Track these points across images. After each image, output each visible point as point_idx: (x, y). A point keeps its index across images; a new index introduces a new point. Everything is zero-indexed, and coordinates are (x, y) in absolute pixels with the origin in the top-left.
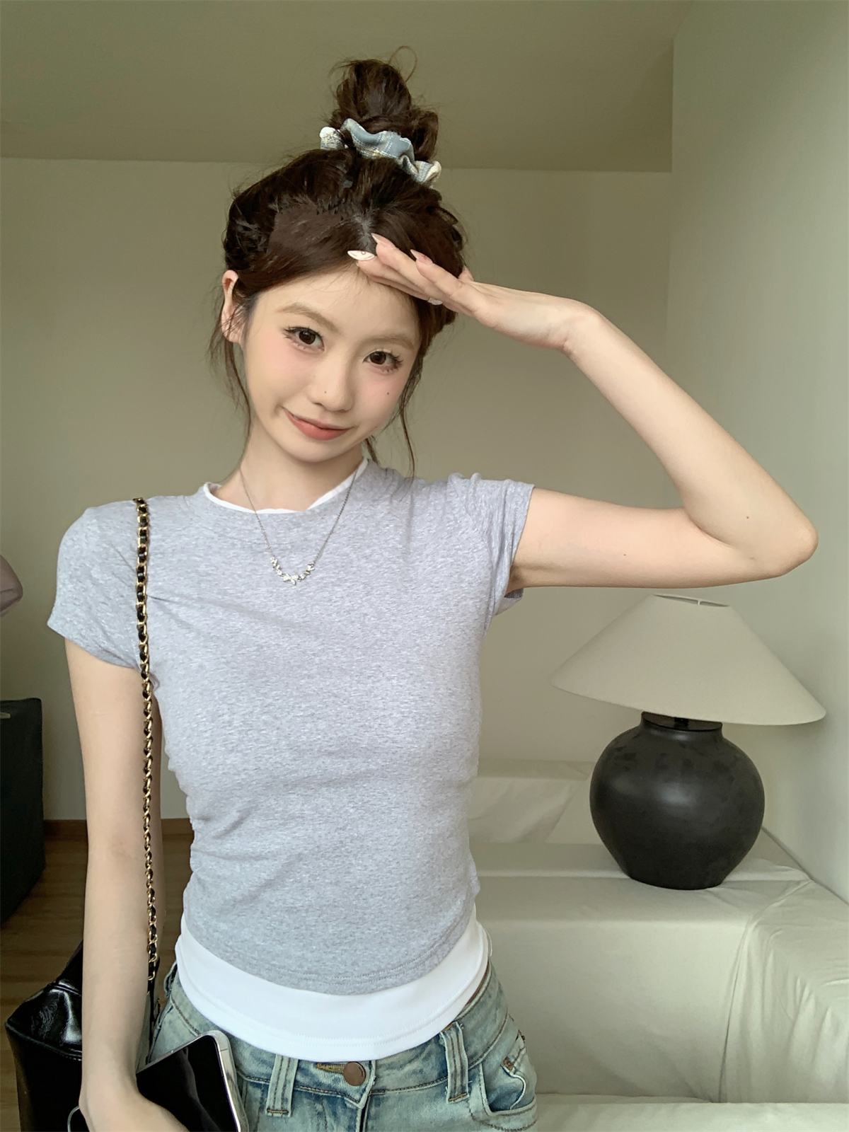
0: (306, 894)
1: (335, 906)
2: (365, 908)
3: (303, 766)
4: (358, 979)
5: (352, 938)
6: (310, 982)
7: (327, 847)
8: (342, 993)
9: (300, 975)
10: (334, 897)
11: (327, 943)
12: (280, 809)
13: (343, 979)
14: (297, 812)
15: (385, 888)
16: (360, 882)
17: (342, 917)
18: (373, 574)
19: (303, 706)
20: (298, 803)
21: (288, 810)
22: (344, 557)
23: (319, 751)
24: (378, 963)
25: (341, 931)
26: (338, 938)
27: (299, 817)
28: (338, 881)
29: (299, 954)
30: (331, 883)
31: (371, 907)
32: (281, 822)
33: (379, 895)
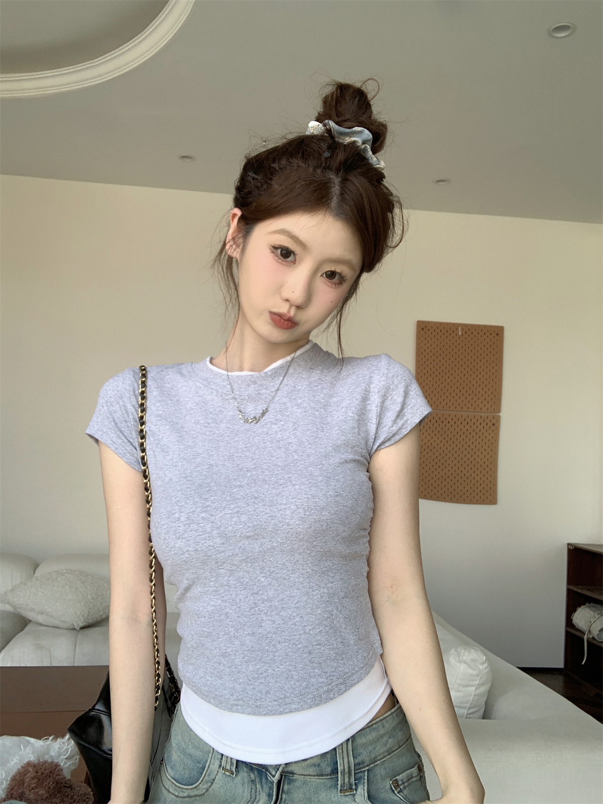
0: (233, 643)
1: (253, 651)
2: (275, 652)
3: (229, 548)
4: (270, 704)
5: (266, 674)
6: (239, 707)
7: (245, 607)
8: (260, 714)
9: (232, 702)
10: (251, 644)
11: (249, 677)
12: (213, 579)
13: (259, 703)
14: (224, 582)
15: (290, 637)
16: (269, 633)
17: (258, 659)
18: (300, 416)
19: (232, 506)
20: (226, 576)
21: (219, 580)
22: (282, 405)
23: (240, 536)
24: (284, 692)
25: (258, 669)
26: (256, 673)
27: (226, 585)
28: (254, 633)
29: (231, 686)
30: (248, 634)
31: (278, 651)
32: (214, 589)
33: (284, 642)
